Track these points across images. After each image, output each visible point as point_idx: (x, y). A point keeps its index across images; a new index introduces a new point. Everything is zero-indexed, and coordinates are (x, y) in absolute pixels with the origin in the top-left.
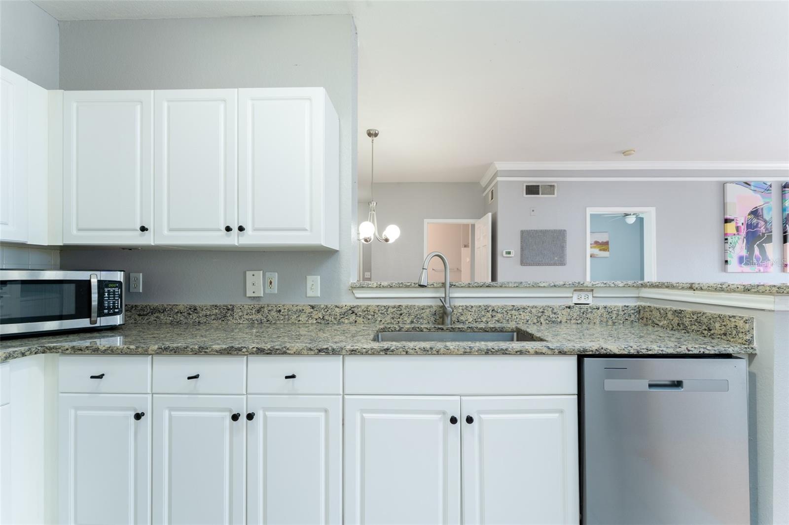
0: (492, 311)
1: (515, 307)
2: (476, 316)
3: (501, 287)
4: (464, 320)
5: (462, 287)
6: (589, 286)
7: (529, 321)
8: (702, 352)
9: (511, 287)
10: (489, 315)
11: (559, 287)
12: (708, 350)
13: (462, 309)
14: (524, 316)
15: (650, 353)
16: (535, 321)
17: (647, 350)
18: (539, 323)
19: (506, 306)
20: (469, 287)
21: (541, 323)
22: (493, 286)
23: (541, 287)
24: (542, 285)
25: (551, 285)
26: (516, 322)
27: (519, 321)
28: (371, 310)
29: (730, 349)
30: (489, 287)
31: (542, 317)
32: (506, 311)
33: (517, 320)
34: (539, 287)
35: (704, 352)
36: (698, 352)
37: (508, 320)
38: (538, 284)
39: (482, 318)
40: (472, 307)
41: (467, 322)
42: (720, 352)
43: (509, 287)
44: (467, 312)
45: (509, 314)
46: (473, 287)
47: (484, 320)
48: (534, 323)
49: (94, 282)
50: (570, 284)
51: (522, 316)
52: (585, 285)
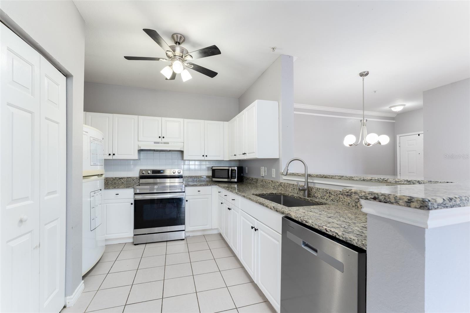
0: (329, 193)
1: (341, 193)
2: (322, 195)
3: (332, 178)
4: (316, 196)
5: (314, 177)
6: (392, 182)
7: (350, 204)
8: (334, 235)
9: (337, 179)
10: (328, 195)
11: (367, 181)
12: (338, 235)
13: (316, 190)
14: (347, 199)
15: (307, 224)
16: (354, 205)
17: (306, 222)
18: (357, 207)
19: (336, 191)
20: (317, 177)
21: (358, 207)
22: (327, 178)
23: (355, 180)
24: (355, 179)
25: (361, 179)
26: (342, 202)
27: (344, 202)
28: (286, 184)
29: (354, 241)
30: (326, 178)
31: (358, 203)
32: (336, 195)
33: (343, 202)
34: (353, 180)
35: (335, 236)
36: (332, 234)
37: (338, 200)
38: (353, 177)
39: (324, 196)
40: (320, 189)
41: (318, 198)
42: (346, 240)
43: (335, 179)
44: (318, 192)
45: (338, 197)
46: (319, 177)
47: (325, 198)
48: (353, 206)
49: (230, 169)
50: (375, 180)
51: (346, 199)
52: (388, 181)
